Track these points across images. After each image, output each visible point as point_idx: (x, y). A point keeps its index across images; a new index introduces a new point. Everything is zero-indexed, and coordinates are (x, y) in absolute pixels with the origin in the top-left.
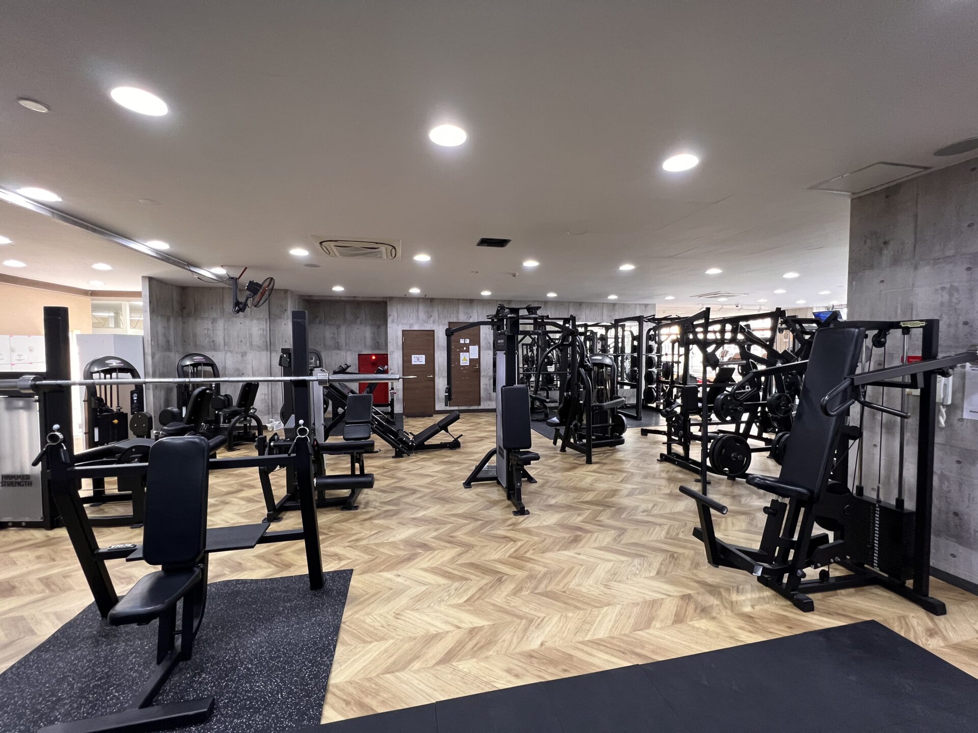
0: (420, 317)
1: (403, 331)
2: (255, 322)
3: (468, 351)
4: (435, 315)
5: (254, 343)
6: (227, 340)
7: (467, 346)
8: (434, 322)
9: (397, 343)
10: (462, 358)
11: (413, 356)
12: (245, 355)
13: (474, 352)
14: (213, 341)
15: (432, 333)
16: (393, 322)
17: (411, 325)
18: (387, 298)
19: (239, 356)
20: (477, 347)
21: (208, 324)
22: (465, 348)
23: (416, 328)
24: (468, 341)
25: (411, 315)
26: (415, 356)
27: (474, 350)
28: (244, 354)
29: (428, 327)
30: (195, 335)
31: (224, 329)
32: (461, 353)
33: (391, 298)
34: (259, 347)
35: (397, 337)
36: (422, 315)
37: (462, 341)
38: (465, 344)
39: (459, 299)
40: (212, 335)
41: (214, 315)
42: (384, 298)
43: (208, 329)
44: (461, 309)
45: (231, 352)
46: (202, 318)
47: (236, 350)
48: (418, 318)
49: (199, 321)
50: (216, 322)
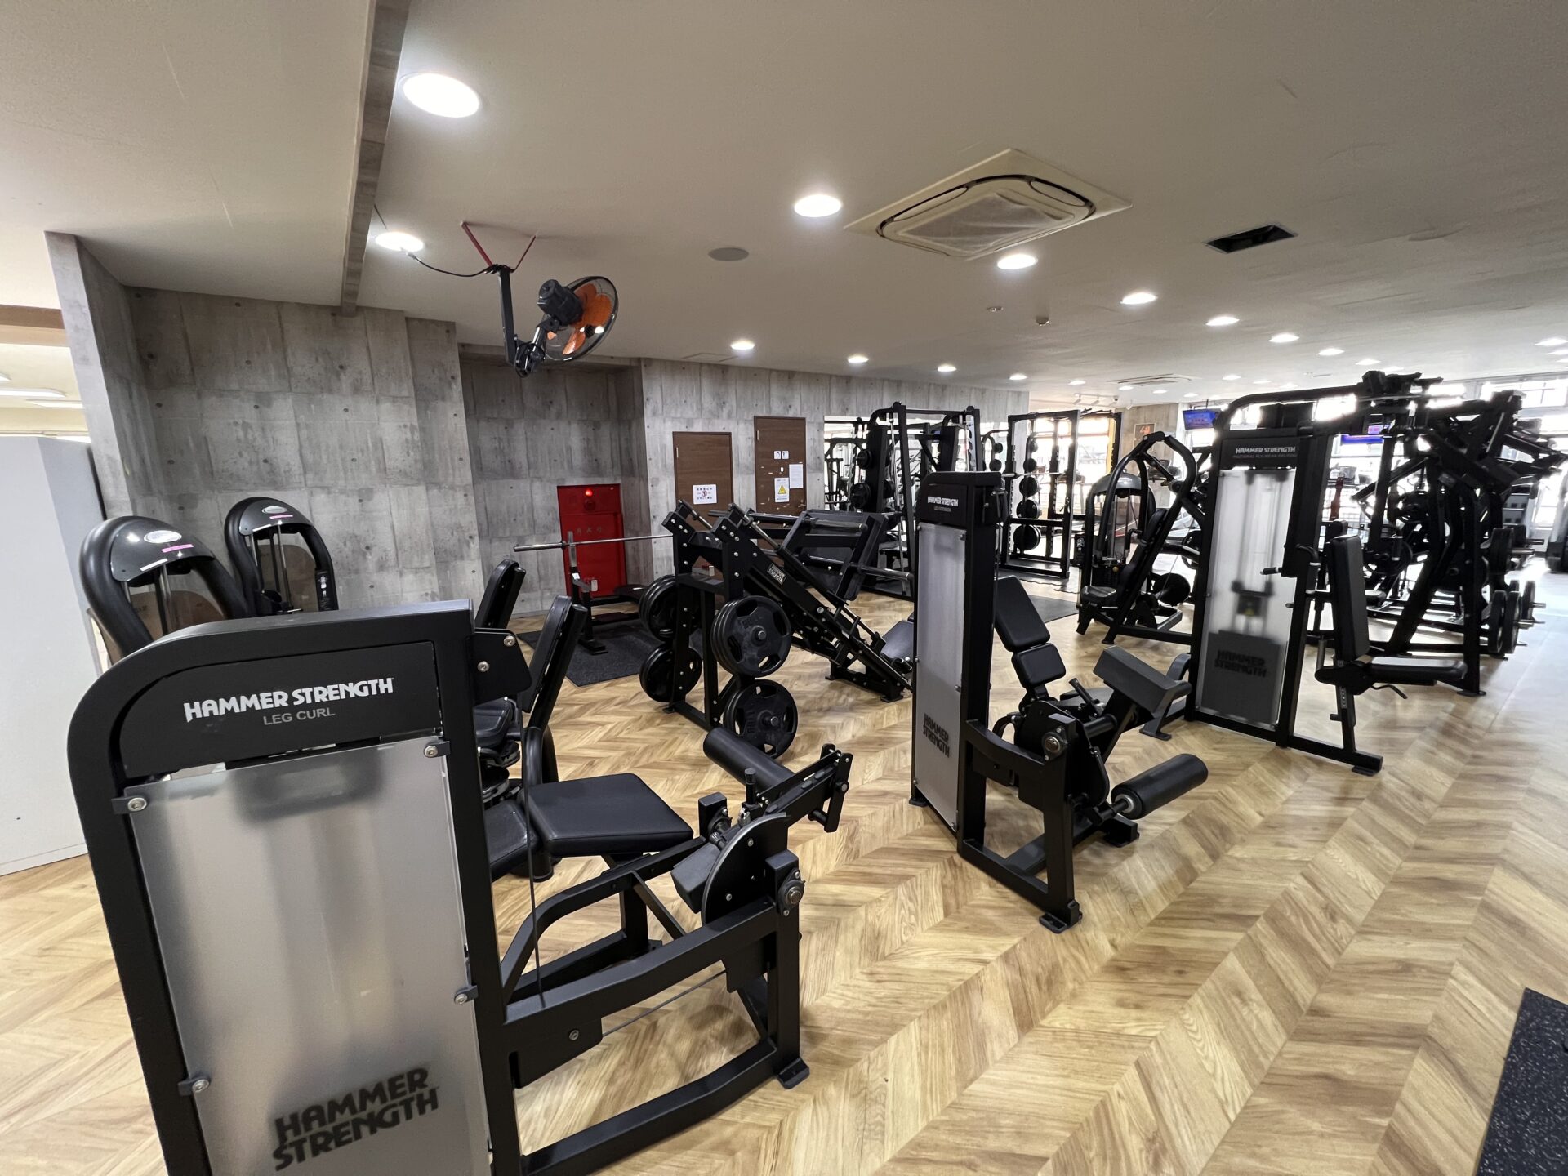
0: (706, 405)
1: (675, 434)
2: (386, 406)
3: (786, 474)
4: (732, 402)
5: (389, 464)
6: (310, 459)
7: (785, 463)
8: (729, 416)
9: (664, 460)
10: (777, 489)
11: (695, 487)
12: (370, 499)
13: (796, 475)
14: (266, 461)
15: (725, 439)
16: (654, 414)
17: (690, 422)
18: (639, 360)
19: (353, 501)
20: (800, 466)
21: (244, 411)
22: (782, 469)
23: (698, 428)
24: (786, 455)
25: (688, 399)
26: (699, 487)
27: (796, 469)
28: (364, 495)
29: (719, 427)
30: (203, 442)
31: (298, 425)
32: (776, 479)
33: (649, 361)
34: (404, 474)
35: (663, 447)
36: (708, 402)
37: (777, 455)
38: (783, 462)
39: (771, 370)
40: (259, 442)
41: (262, 384)
42: (631, 359)
43: (246, 426)
44: (775, 391)
45: (327, 489)
46: (221, 393)
47: (341, 483)
48: (701, 409)
49: (211, 400)
50: (269, 405)
